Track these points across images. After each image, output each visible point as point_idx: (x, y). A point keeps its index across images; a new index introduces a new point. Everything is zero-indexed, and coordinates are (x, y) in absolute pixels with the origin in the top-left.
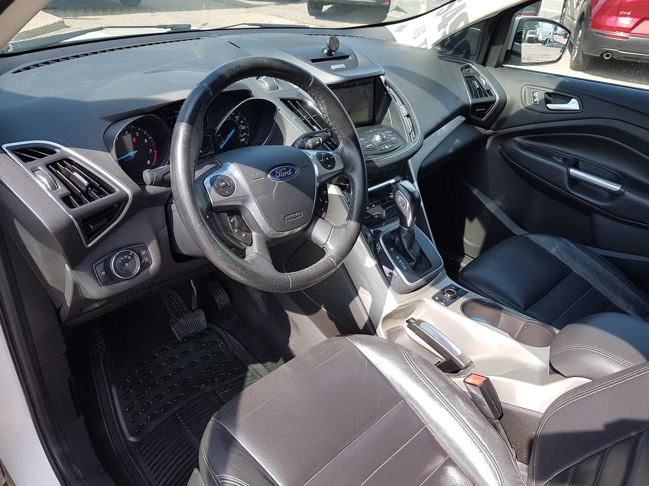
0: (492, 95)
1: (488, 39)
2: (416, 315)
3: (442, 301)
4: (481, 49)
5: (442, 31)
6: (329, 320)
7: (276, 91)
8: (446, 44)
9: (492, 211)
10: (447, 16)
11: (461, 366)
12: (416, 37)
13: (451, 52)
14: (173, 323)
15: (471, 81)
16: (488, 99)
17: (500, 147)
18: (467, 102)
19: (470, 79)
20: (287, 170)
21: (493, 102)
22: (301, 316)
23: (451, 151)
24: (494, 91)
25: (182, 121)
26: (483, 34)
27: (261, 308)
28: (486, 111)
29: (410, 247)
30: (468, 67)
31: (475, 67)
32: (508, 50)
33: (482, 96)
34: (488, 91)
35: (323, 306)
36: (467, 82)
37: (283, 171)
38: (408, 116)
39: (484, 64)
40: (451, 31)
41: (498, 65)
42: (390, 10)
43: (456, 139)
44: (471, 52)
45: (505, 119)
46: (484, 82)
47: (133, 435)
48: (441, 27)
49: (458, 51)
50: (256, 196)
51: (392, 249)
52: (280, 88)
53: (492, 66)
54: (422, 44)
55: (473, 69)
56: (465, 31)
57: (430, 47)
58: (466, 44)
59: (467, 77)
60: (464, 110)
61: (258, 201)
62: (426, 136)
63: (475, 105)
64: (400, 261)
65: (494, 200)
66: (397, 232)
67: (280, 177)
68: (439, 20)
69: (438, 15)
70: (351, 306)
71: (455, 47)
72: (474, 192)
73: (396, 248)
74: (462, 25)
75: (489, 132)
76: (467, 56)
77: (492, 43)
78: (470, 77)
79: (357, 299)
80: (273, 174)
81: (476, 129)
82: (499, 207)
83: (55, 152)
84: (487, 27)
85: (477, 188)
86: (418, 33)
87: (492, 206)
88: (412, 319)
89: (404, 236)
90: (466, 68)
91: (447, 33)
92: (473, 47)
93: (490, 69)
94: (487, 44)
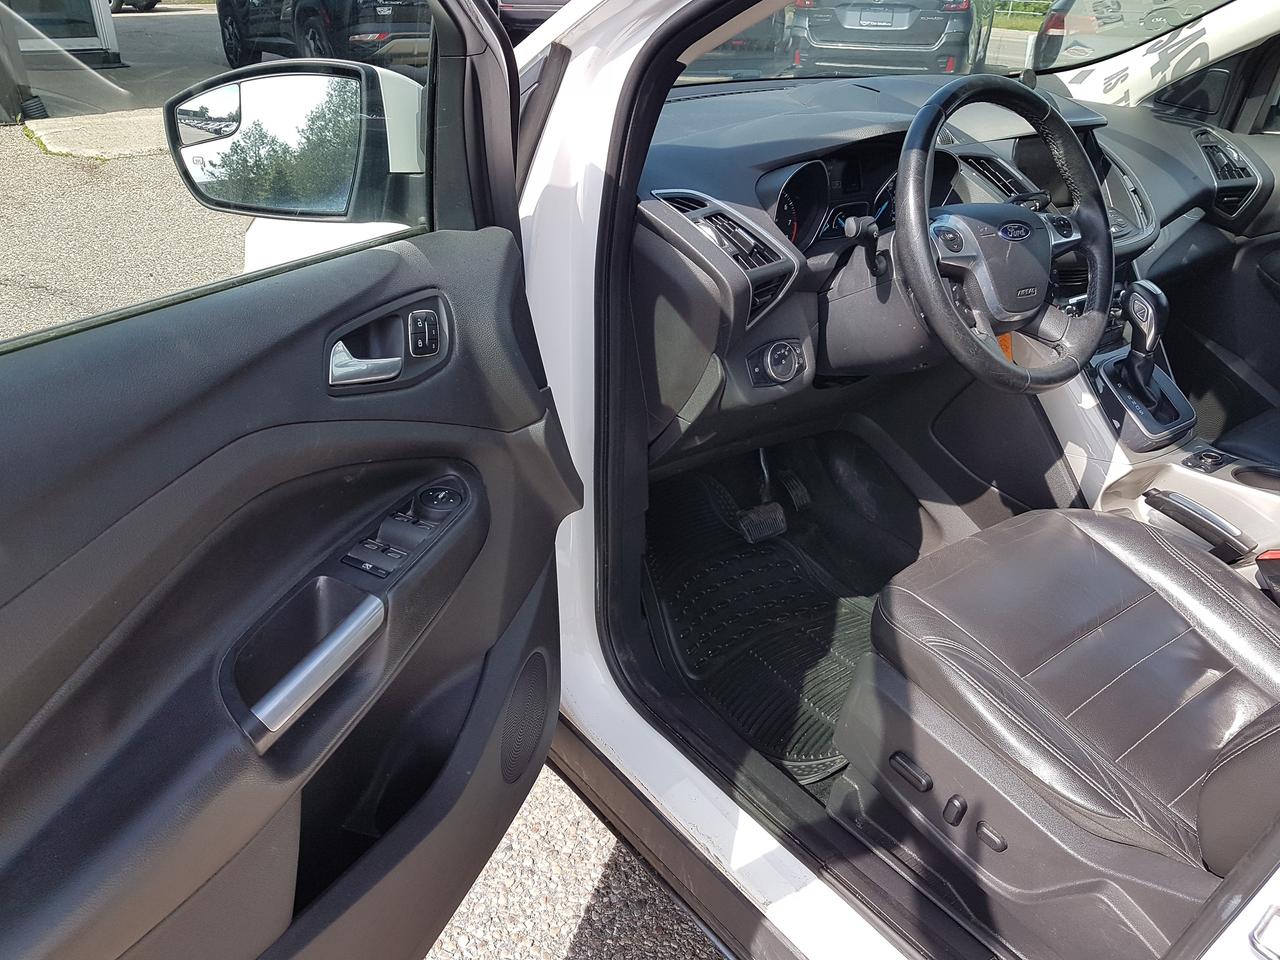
0: (1250, 176)
1: (1242, 85)
2: (1161, 485)
3: (1200, 467)
4: (1227, 102)
5: (1159, 76)
6: (1003, 507)
7: (952, 145)
8: (1163, 98)
9: (1241, 376)
10: (1169, 52)
11: (1242, 550)
12: (1111, 89)
13: (1173, 111)
14: (741, 517)
15: (1213, 153)
16: (1243, 181)
17: (1258, 266)
18: (1210, 186)
19: (1212, 150)
20: (1020, 228)
21: (1252, 187)
22: (948, 507)
23: (1185, 260)
24: (1252, 168)
25: (910, 147)
26: (1234, 77)
27: (865, 509)
28: (1239, 202)
29: (1147, 383)
30: (1205, 132)
31: (1216, 133)
32: (1272, 106)
33: (1233, 177)
34: (1243, 169)
35: (994, 483)
36: (1207, 154)
37: (1016, 230)
38: (1135, 191)
39: (1231, 128)
40: (1175, 76)
41: (1256, 131)
42: (1063, 47)
43: (1191, 245)
44: (1211, 108)
45: (1269, 217)
46: (1235, 155)
47: (693, 671)
48: (1154, 70)
49: (1185, 108)
50: (987, 257)
51: (1120, 385)
52: (956, 142)
53: (1245, 133)
54: (1120, 101)
55: (1214, 136)
56: (1202, 74)
57: (1133, 104)
58: (1202, 97)
59: (1206, 147)
60: (1204, 199)
61: (989, 263)
62: (1163, 224)
63: (1223, 191)
64: (1134, 403)
65: (1243, 359)
66: (1127, 363)
67: (1013, 237)
68: (1154, 58)
69: (1149, 52)
70: (1049, 476)
71: (1181, 102)
72: (1208, 346)
73: (1125, 385)
74: (1196, 64)
75: (1241, 239)
76: (1203, 116)
77: (1247, 93)
78: (1211, 147)
79: (1059, 463)
80: (1005, 231)
81: (1221, 232)
82: (1253, 368)
83: (706, 206)
84: (1241, 68)
85: (1213, 340)
86: (1113, 81)
87: (1240, 369)
88: (1155, 489)
89: (1139, 367)
90: (1202, 134)
91: (1168, 79)
92: (1214, 101)
93: (1241, 136)
94: (1238, 96)
